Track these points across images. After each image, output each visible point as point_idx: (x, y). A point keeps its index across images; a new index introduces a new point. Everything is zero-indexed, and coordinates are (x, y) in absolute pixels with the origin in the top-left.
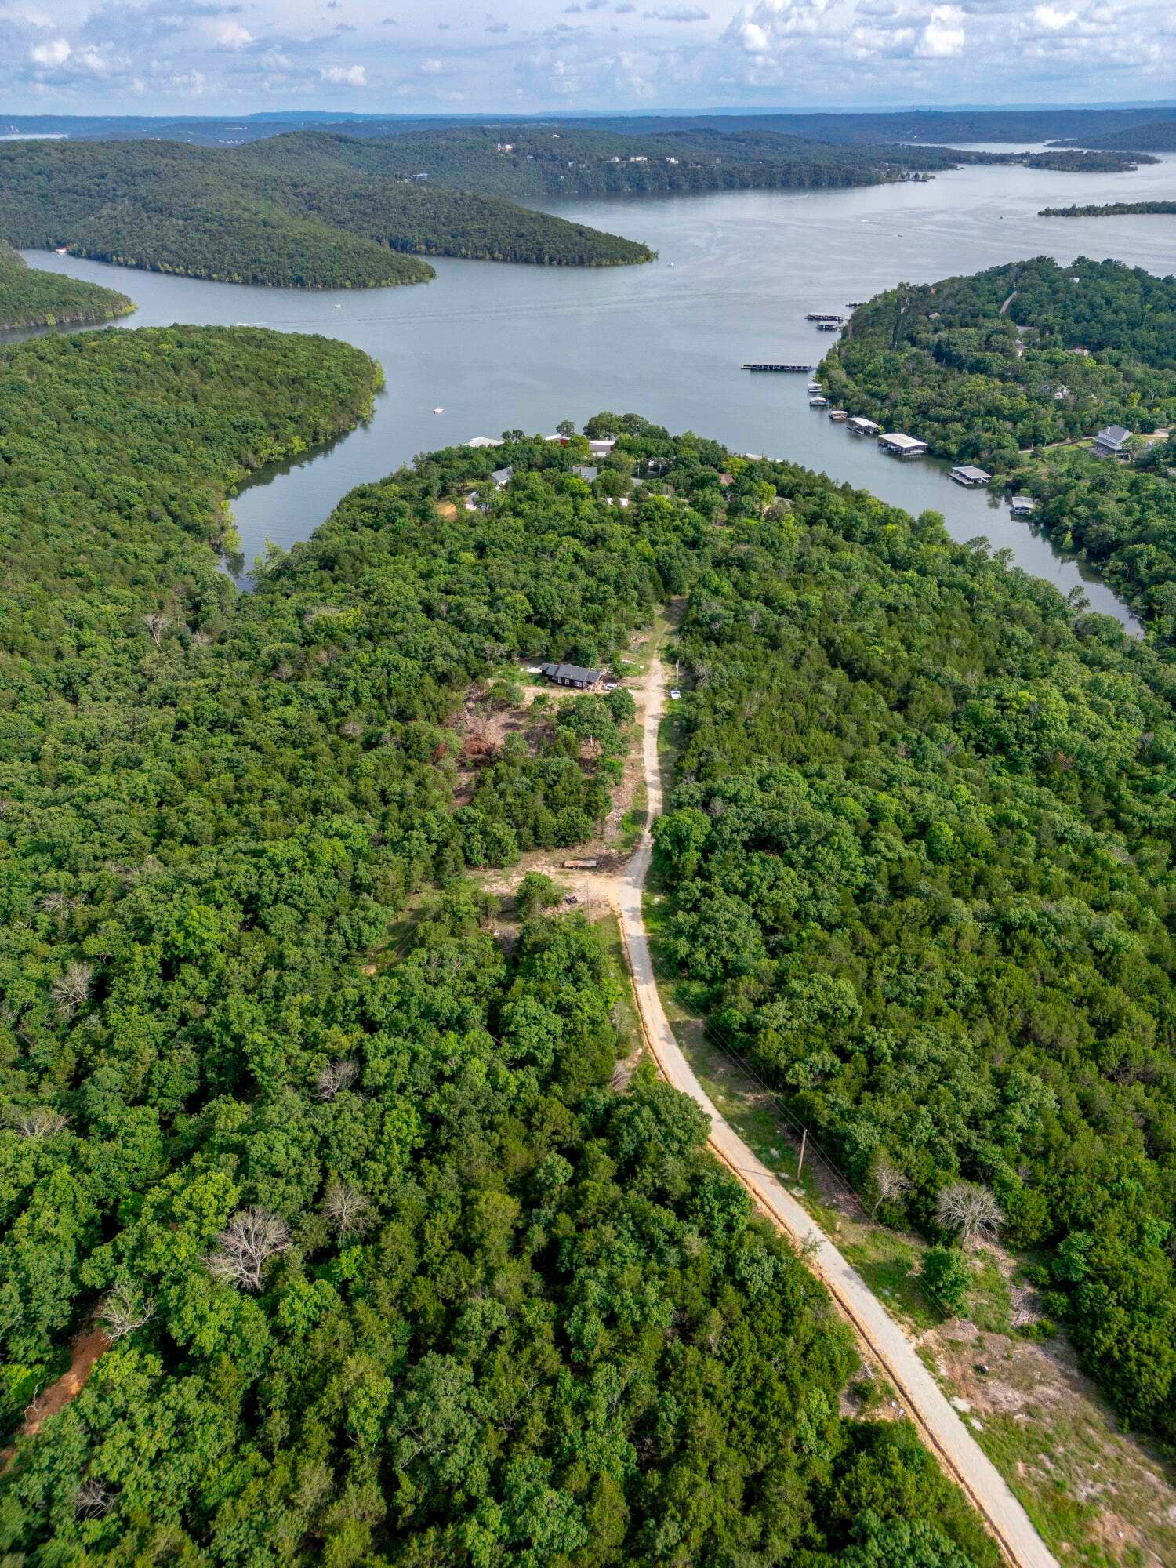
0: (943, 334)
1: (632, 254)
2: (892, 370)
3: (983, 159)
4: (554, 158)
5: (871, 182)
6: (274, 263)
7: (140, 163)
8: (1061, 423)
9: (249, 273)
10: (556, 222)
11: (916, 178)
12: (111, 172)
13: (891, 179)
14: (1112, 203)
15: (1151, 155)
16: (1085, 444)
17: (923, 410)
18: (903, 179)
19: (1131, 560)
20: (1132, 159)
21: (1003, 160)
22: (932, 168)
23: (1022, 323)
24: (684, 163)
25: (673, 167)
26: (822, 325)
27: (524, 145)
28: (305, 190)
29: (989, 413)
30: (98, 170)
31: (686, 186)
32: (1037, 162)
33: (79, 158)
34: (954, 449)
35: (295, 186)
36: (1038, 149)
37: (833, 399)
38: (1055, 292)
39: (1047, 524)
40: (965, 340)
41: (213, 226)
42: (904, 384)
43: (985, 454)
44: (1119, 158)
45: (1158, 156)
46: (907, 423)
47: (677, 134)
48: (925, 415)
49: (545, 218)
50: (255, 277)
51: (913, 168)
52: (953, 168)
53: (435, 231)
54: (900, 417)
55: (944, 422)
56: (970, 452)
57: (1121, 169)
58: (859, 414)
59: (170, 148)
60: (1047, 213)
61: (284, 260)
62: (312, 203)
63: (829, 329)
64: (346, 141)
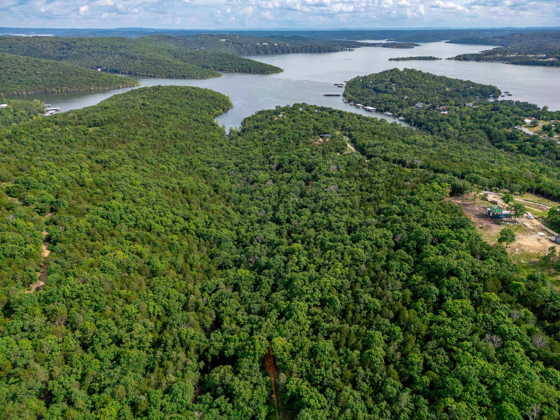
0: (375, 85)
1: (277, 70)
2: (363, 94)
3: (368, 45)
4: (239, 43)
5: (336, 51)
6: (175, 72)
7: (117, 44)
8: (407, 103)
9: (168, 75)
10: (252, 61)
11: (349, 50)
12: (109, 46)
13: (342, 50)
14: (409, 57)
15: (418, 43)
16: (413, 107)
17: (374, 101)
18: (346, 50)
19: (427, 126)
20: (412, 45)
21: (374, 45)
22: (353, 47)
23: (394, 83)
24: (279, 45)
25: (276, 46)
26: (340, 86)
27: (229, 40)
28: (172, 52)
29: (390, 101)
30: (104, 46)
31: (280, 52)
32: (384, 46)
33: (97, 42)
34: (383, 109)
35: (169, 51)
36: (384, 42)
37: (349, 101)
38: (401, 76)
39: (408, 121)
40: (381, 87)
41: (152, 62)
42: (367, 96)
43: (390, 110)
44: (409, 44)
45: (420, 44)
46: (370, 104)
47: (272, 36)
48: (374, 102)
49: (249, 60)
50: (170, 76)
51: (347, 47)
52: (359, 47)
53: (216, 64)
54: (368, 103)
55: (380, 104)
56: (387, 109)
57: (409, 48)
58: (358, 103)
59: (122, 39)
60: (391, 60)
61: (178, 71)
62: (176, 56)
63: (341, 87)
64: (171, 38)
